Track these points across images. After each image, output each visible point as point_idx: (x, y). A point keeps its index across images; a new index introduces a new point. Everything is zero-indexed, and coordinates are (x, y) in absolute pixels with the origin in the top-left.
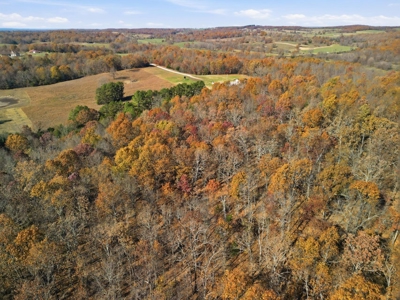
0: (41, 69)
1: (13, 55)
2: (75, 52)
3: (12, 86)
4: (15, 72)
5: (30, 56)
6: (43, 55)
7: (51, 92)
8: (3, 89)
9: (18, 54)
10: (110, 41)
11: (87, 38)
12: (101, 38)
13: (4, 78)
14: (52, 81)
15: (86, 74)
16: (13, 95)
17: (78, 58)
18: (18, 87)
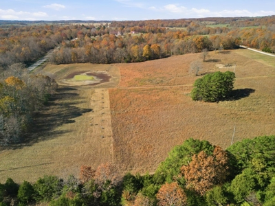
0: (136, 46)
1: (119, 34)
2: (165, 33)
3: (110, 61)
4: (115, 49)
5: (130, 35)
6: (139, 35)
7: (140, 71)
8: (103, 63)
9: (122, 34)
10: (186, 26)
11: (170, 24)
12: (180, 24)
13: (105, 54)
14: (143, 59)
15: (173, 54)
16: (108, 71)
17: (166, 38)
18: (114, 62)
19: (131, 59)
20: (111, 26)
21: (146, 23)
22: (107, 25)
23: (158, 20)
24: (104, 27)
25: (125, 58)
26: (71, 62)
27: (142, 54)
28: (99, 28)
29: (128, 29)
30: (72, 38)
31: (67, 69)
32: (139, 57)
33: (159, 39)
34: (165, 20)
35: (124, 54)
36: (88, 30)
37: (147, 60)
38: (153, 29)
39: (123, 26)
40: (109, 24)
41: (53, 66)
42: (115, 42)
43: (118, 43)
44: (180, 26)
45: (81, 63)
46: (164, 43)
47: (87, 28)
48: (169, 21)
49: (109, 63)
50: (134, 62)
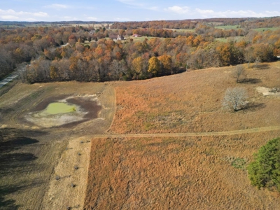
1: (119, 38)
3: (104, 77)
5: (132, 39)
6: (142, 39)
8: (94, 81)
9: (122, 38)
10: (193, 27)
11: (176, 25)
12: (187, 25)
13: (97, 68)
14: (148, 75)
15: (188, 68)
16: (99, 94)
17: (177, 44)
18: (109, 79)
19: (132, 76)
20: (112, 28)
21: (150, 24)
22: (108, 26)
23: (162, 21)
24: (104, 29)
25: (124, 74)
26: (50, 80)
27: (147, 68)
28: (98, 30)
29: (130, 32)
30: (62, 43)
31: (40, 92)
32: (143, 73)
33: (168, 46)
34: (170, 21)
35: (123, 69)
36: (85, 33)
37: (153, 76)
38: (158, 31)
39: (125, 28)
40: (110, 25)
41: (25, 85)
42: (112, 49)
43: (116, 52)
44: (187, 28)
45: (63, 80)
46: (174, 51)
47: (86, 30)
48: (174, 22)
49: (102, 81)
50: (136, 79)
